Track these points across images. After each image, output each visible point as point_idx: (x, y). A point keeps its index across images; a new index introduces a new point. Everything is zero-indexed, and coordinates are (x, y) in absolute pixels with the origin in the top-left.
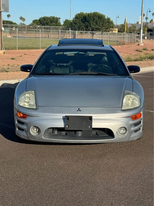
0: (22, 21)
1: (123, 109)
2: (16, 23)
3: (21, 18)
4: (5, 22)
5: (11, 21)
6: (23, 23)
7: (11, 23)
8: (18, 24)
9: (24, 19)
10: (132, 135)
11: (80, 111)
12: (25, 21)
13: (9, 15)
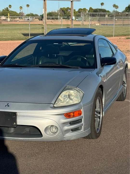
0: (115, 8)
1: (55, 106)
2: (109, 11)
3: (115, 6)
4: (99, 10)
5: (105, 9)
6: (115, 11)
7: (104, 11)
8: (111, 12)
9: (117, 6)
10: (67, 134)
11: (8, 106)
12: (118, 8)
13: (103, 3)
